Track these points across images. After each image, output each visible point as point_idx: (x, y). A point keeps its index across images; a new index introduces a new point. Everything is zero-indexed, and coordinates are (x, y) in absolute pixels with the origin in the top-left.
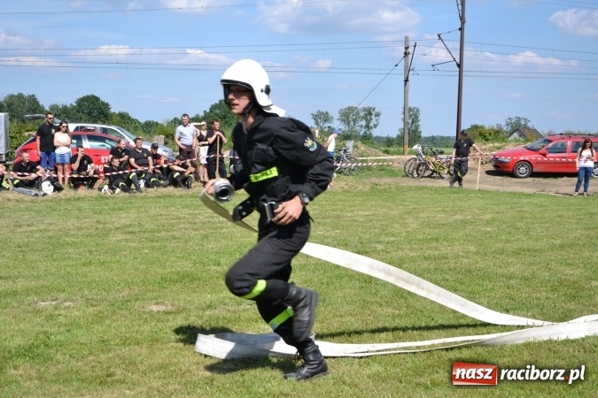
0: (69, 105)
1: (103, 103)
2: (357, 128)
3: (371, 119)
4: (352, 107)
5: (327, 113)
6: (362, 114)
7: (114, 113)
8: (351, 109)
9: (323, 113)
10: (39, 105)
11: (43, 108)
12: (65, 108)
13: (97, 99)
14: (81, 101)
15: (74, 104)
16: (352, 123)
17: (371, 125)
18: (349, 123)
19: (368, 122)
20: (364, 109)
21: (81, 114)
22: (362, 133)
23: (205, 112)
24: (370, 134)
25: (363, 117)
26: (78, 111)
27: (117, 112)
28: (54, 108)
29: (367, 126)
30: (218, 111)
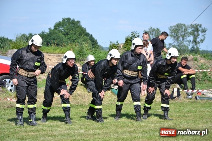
2: (185, 43)
3: (198, 35)
4: (181, 24)
5: (158, 29)
6: (190, 30)
8: (179, 26)
9: (154, 30)
16: (181, 39)
17: (198, 40)
18: (178, 39)
19: (195, 37)
20: (192, 26)
22: (190, 47)
23: (50, 29)
24: (198, 48)
25: (190, 33)
29: (195, 41)
30: (61, 29)
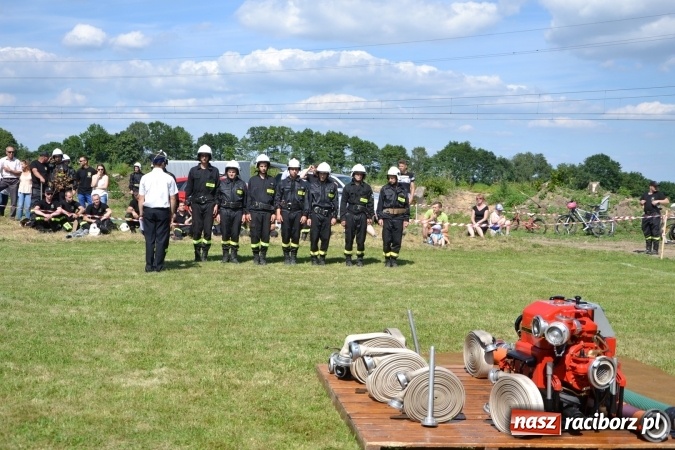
0: (577, 165)
1: (613, 163)
7: (625, 173)
10: (546, 164)
11: (551, 167)
12: (573, 166)
13: (607, 158)
14: (591, 160)
15: (583, 163)
21: (588, 174)
26: (586, 171)
27: (629, 172)
28: (561, 167)
